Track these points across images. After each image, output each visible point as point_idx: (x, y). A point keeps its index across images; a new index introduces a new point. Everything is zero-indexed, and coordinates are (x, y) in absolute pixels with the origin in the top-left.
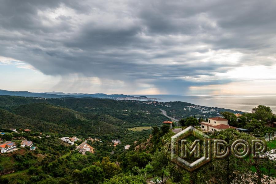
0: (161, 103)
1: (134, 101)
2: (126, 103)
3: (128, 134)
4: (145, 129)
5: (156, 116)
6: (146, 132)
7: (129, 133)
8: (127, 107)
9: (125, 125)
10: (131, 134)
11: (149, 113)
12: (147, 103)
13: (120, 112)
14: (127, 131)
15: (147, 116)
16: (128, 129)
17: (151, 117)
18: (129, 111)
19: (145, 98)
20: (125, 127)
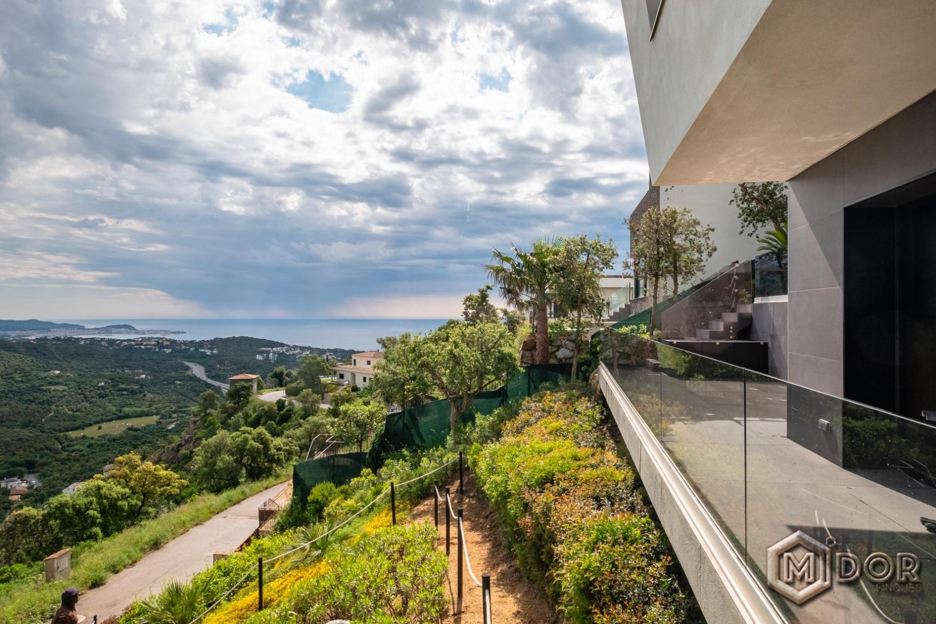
0: (185, 343)
1: (85, 339)
2: (53, 350)
3: (70, 449)
4: (135, 427)
5: (173, 383)
6: (139, 433)
7: (73, 445)
8: (58, 360)
9: (53, 424)
10: (81, 448)
11: (147, 375)
12: (137, 344)
13: (30, 380)
14: (66, 439)
15: (142, 386)
16: (67, 433)
17: (155, 386)
18: (68, 374)
19: (128, 330)
20: (55, 430)
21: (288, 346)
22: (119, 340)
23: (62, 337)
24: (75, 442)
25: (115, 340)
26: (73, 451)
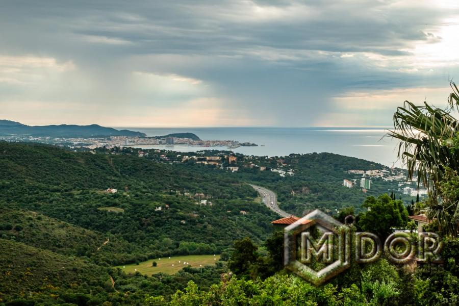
0: (254, 159)
1: (145, 151)
2: (111, 163)
3: (123, 287)
4: (193, 267)
5: (238, 214)
7: (125, 284)
8: (116, 175)
9: (107, 254)
10: (134, 287)
11: (209, 200)
12: (199, 160)
13: (87, 199)
14: (119, 274)
15: (202, 214)
16: (120, 267)
17: (217, 215)
18: (125, 194)
19: (191, 140)
20: (108, 262)
21: (387, 168)
22: (179, 153)
23: (121, 147)
24: (128, 280)
25: (176, 153)
26: (126, 290)
